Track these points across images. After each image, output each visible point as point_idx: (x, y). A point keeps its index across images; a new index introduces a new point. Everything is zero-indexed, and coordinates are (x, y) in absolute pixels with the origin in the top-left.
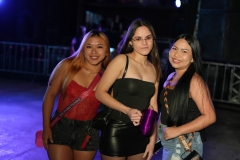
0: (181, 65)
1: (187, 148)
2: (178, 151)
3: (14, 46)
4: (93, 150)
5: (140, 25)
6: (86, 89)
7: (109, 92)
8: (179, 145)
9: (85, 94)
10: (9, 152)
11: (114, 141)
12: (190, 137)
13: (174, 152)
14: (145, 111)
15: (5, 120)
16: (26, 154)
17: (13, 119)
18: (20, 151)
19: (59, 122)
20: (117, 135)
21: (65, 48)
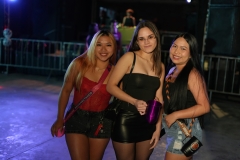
0: (181, 61)
1: (188, 134)
2: (180, 138)
3: (31, 43)
4: (106, 137)
5: (142, 27)
6: (96, 84)
7: (118, 86)
8: (180, 132)
9: (96, 88)
10: (30, 142)
11: (124, 129)
12: (190, 124)
13: (176, 138)
14: (150, 102)
15: (24, 113)
16: (45, 144)
17: (32, 112)
18: (40, 142)
19: (75, 114)
20: (126, 124)
21: (80, 44)
